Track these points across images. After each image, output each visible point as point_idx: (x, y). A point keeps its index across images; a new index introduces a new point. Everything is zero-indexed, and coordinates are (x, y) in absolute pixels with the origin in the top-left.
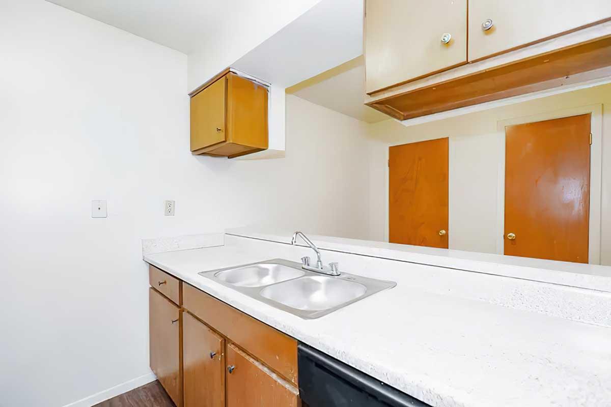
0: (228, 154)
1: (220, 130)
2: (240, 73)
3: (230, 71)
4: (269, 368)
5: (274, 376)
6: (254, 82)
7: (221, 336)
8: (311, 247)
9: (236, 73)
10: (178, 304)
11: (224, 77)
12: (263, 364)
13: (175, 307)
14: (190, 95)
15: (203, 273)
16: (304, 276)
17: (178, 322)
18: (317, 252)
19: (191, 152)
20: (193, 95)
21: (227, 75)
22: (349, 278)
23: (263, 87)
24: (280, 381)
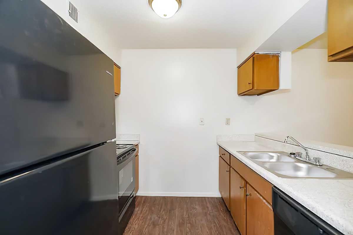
0: (257, 94)
1: (250, 83)
2: (260, 53)
3: (255, 54)
4: (263, 197)
5: (264, 201)
6: (270, 54)
7: (245, 181)
8: (300, 146)
9: (259, 53)
10: (229, 164)
11: (252, 57)
12: (261, 195)
13: (228, 165)
14: (237, 67)
15: (239, 152)
16: (294, 162)
17: (229, 172)
18: (306, 150)
19: (238, 95)
20: (239, 67)
21: (254, 56)
22: (327, 169)
23: (276, 55)
24: (266, 203)
